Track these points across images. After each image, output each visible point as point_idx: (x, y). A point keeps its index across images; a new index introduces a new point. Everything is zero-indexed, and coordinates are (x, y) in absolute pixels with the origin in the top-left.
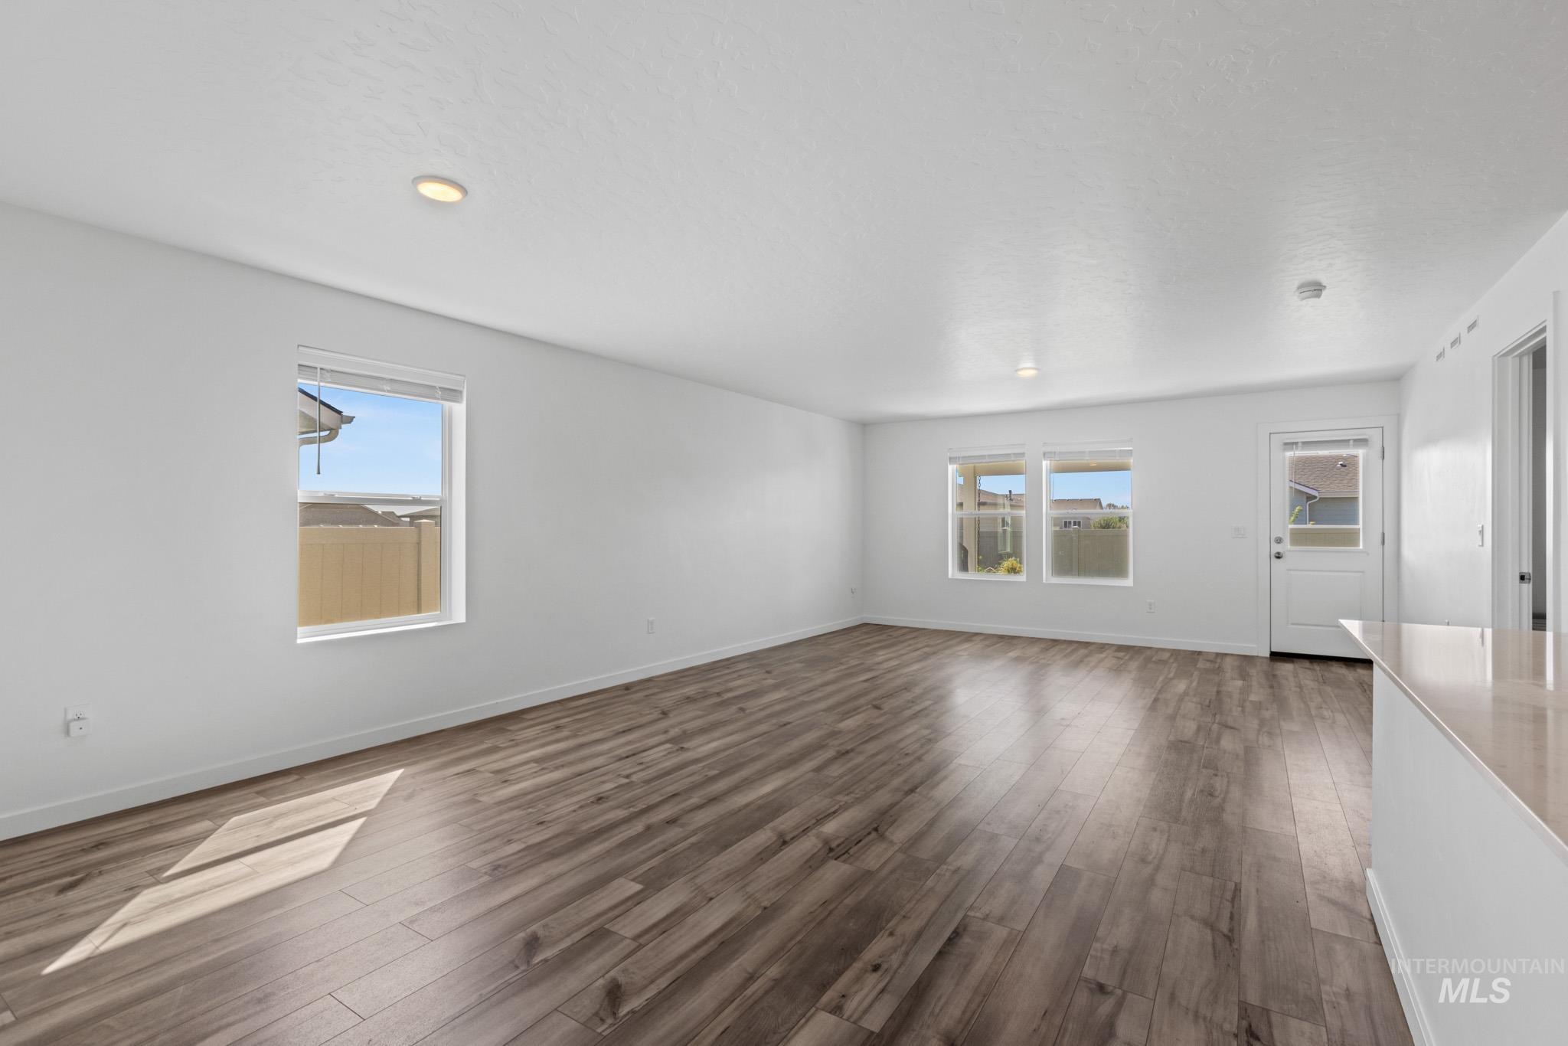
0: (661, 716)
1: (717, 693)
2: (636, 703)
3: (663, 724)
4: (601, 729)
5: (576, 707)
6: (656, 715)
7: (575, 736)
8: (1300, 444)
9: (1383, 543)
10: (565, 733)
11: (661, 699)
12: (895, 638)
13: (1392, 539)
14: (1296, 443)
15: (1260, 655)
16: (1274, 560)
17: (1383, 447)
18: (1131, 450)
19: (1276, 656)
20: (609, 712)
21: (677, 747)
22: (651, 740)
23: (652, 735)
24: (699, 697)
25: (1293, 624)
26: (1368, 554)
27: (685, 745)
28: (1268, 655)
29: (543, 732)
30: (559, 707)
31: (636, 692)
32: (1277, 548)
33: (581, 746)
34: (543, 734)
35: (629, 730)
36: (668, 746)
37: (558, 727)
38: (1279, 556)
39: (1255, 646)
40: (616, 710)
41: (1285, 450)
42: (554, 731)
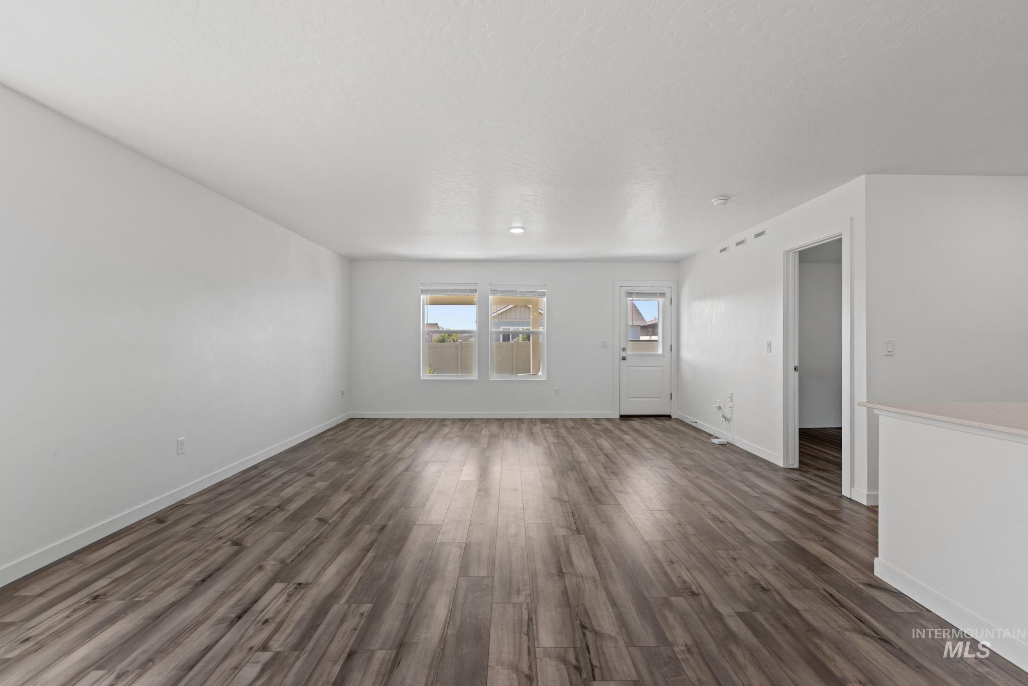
0: (236, 548)
1: (279, 507)
2: (188, 537)
3: (247, 559)
4: (168, 586)
5: (101, 561)
6: (227, 550)
7: (133, 606)
8: (635, 294)
9: (671, 350)
10: (114, 605)
11: (217, 526)
12: (388, 428)
13: (675, 348)
14: (633, 293)
15: (615, 418)
16: (622, 361)
17: (671, 298)
18: (544, 292)
19: (623, 417)
20: (160, 557)
21: (292, 587)
22: (250, 584)
23: (246, 576)
24: (261, 515)
25: (630, 398)
26: (665, 357)
27: (302, 578)
28: (619, 417)
29: (75, 611)
30: (74, 567)
31: (177, 522)
32: (623, 354)
33: (157, 619)
34: (76, 616)
35: (209, 576)
36: (278, 587)
37: (96, 598)
38: (624, 359)
39: (612, 412)
40: (168, 552)
41: (628, 296)
42: (93, 606)
